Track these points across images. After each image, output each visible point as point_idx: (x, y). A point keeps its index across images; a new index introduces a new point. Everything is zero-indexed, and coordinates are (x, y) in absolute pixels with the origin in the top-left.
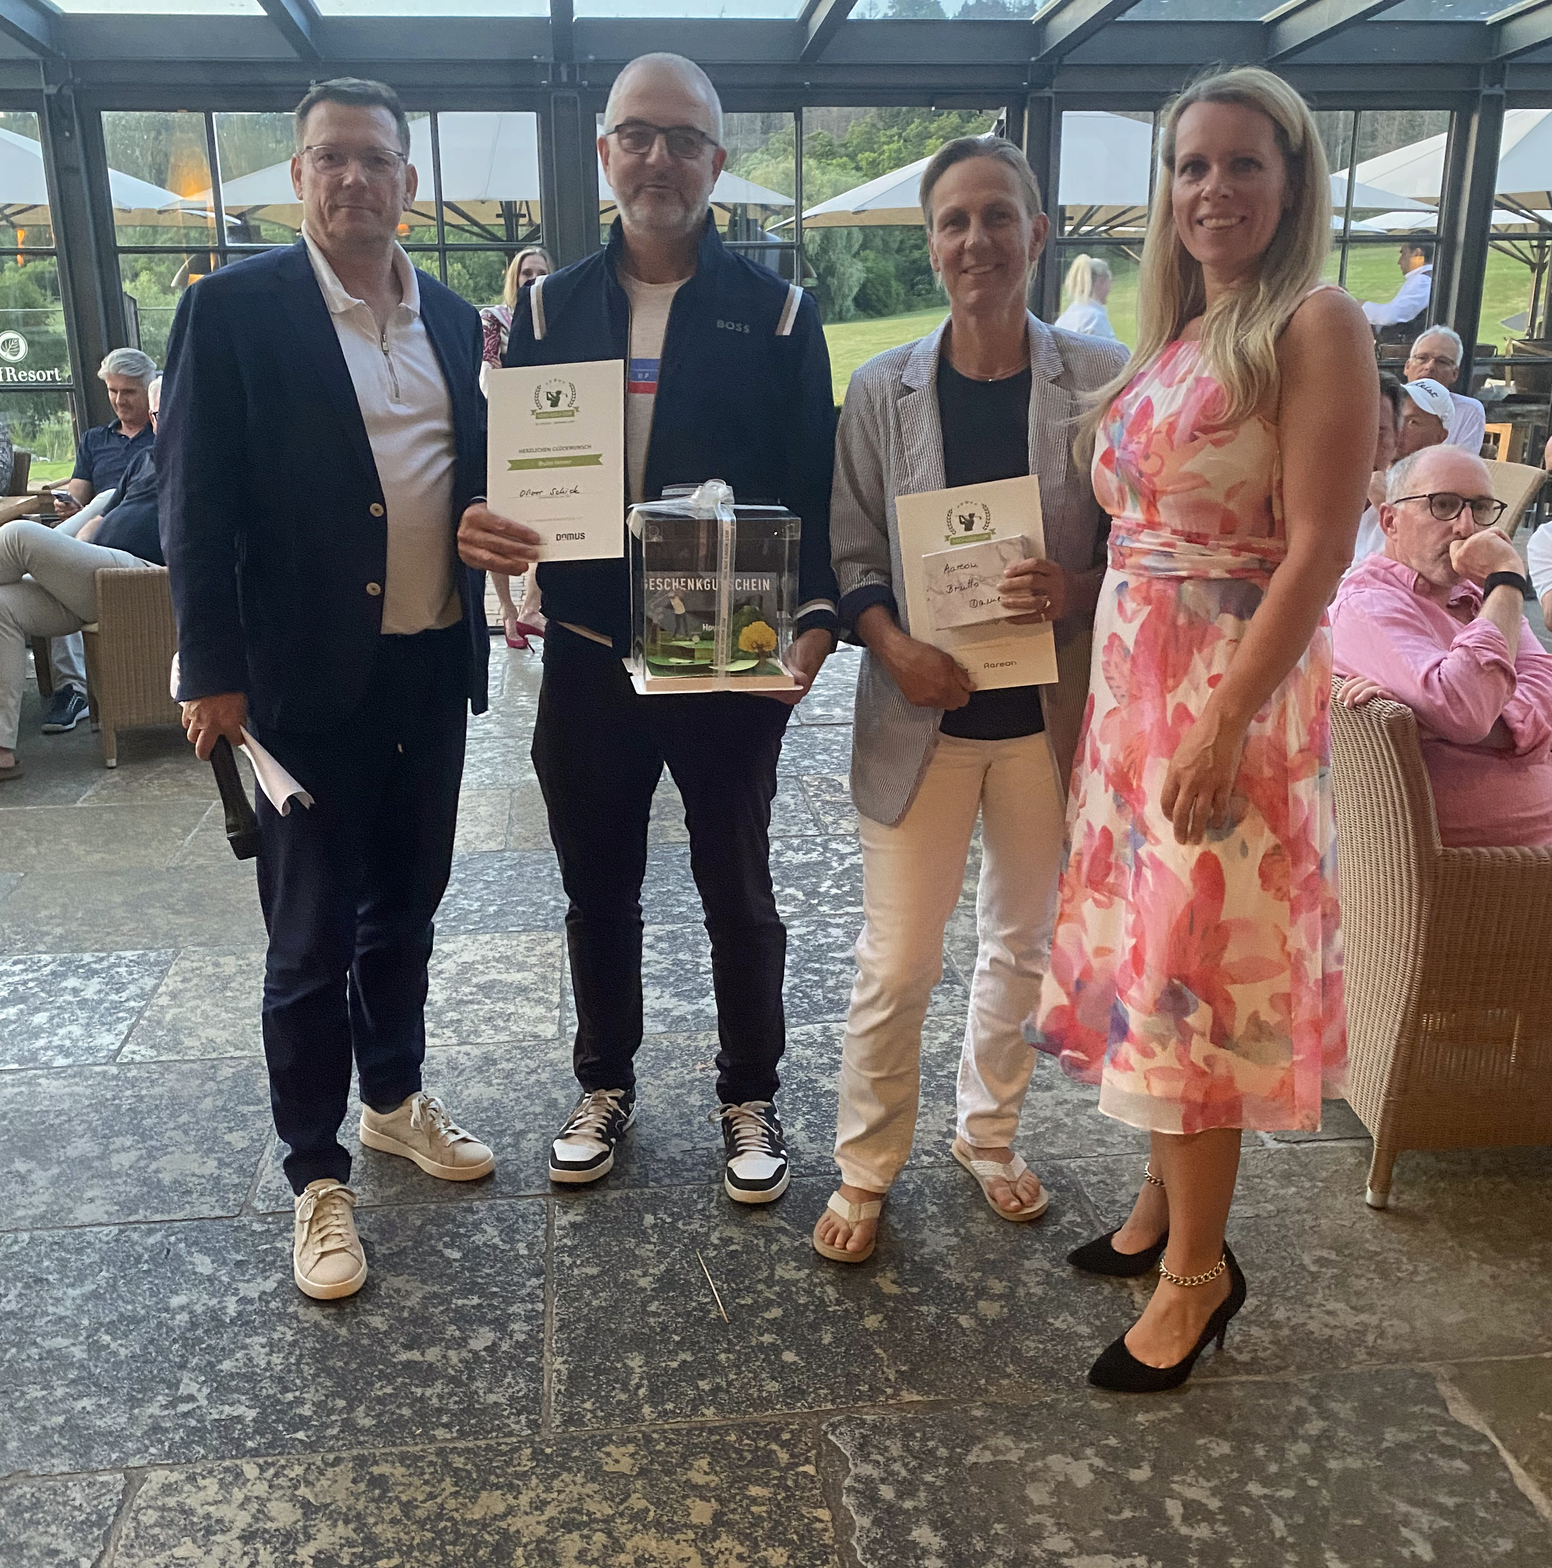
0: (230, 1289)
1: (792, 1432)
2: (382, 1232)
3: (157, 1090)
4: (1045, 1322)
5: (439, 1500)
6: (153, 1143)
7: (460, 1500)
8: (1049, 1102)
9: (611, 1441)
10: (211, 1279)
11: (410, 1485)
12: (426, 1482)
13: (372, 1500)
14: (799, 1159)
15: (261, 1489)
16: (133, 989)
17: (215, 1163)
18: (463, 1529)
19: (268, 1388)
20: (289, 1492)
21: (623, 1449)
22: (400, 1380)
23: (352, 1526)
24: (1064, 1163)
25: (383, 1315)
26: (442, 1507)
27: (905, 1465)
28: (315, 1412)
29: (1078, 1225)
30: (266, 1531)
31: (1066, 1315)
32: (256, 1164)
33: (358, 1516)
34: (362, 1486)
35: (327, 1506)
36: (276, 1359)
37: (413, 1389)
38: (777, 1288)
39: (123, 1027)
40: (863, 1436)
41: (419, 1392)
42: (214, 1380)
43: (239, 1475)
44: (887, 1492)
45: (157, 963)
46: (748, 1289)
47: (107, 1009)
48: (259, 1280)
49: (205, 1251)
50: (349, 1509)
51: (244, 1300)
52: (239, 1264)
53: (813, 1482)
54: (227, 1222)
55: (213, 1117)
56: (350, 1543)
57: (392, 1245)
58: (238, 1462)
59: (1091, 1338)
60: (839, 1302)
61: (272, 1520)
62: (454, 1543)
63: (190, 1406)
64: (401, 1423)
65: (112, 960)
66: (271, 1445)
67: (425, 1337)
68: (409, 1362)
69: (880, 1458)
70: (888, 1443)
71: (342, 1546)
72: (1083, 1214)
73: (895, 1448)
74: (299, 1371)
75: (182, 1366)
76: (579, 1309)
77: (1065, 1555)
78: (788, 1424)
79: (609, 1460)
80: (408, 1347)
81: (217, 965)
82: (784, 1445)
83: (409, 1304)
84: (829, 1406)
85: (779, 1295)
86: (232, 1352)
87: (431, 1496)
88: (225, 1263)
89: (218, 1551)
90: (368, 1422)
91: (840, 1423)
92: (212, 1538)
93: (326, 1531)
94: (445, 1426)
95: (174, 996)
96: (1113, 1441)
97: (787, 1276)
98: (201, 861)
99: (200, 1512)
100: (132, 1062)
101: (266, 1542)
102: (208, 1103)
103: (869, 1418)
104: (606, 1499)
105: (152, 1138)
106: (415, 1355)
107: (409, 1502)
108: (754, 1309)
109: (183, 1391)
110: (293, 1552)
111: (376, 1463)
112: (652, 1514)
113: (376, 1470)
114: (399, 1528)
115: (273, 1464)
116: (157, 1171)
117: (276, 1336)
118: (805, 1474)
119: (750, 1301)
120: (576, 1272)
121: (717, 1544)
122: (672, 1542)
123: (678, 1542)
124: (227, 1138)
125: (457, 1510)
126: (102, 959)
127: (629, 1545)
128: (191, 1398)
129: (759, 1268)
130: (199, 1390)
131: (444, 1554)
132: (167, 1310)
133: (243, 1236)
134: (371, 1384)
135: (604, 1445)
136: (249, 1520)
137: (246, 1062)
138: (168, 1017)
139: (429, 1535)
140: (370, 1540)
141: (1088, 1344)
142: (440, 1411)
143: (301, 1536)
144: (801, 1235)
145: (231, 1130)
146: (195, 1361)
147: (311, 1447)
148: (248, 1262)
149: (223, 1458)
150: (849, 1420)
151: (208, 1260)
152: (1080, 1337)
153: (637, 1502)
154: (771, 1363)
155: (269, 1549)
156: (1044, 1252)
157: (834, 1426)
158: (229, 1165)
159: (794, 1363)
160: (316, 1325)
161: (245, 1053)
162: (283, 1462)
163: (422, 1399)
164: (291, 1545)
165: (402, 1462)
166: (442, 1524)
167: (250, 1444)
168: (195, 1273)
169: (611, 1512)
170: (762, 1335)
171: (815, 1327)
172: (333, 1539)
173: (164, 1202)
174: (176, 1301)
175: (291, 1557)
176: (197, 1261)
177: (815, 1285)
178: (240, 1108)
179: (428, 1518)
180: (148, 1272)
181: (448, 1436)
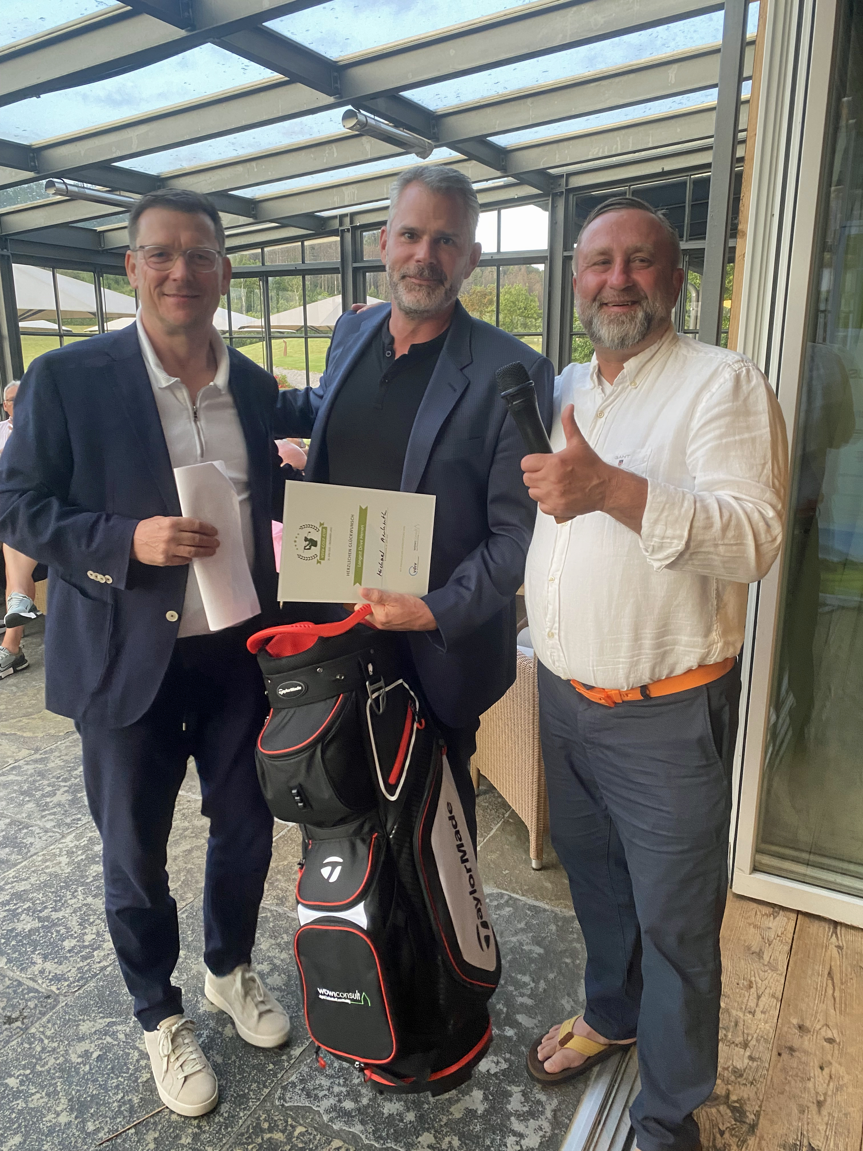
1: (265, 1120)
27: (339, 1085)
40: (303, 1090)
44: (348, 1105)
53: (310, 1134)
69: (324, 1093)
70: (317, 1082)
73: (325, 1082)
78: (258, 1119)
82: (270, 1130)
84: (267, 1091)
91: (283, 1094)
103: (293, 1078)
118: (302, 1134)
129: (128, 1054)
150: (284, 1088)
157: (282, 1098)
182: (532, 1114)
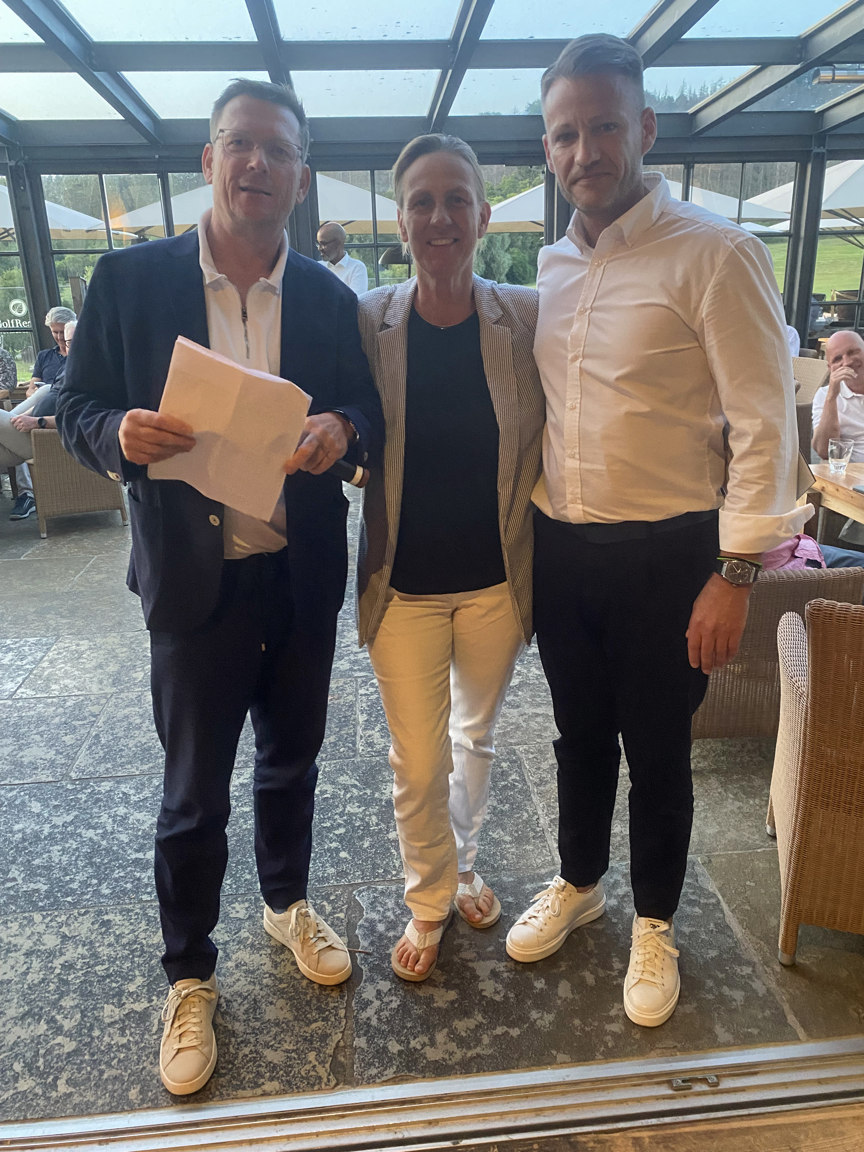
0: (47, 820)
1: (336, 895)
2: (137, 789)
3: (32, 713)
4: (487, 834)
5: (136, 933)
6: (23, 742)
7: (148, 933)
8: (516, 714)
9: (237, 901)
10: (38, 815)
11: (123, 925)
12: (131, 924)
13: (101, 933)
14: (372, 748)
15: (41, 928)
16: (30, 658)
17: (54, 752)
18: (145, 949)
19: (57, 874)
20: (56, 930)
21: (242, 906)
22: (129, 869)
23: (86, 948)
24: (517, 747)
25: (128, 834)
26: (137, 937)
27: (394, 913)
28: (80, 887)
29: (517, 781)
30: (39, 950)
31: (500, 830)
32: (76, 753)
33: (91, 942)
34: (96, 926)
35: (75, 937)
36: (65, 858)
37: (136, 873)
38: (345, 818)
39: (20, 679)
40: (375, 897)
41: (138, 875)
42: (29, 870)
43: (31, 921)
44: (381, 928)
45: (46, 644)
46: (329, 818)
47: (14, 669)
48: (65, 815)
49: (38, 800)
50: (87, 938)
51: (55, 826)
52: (55, 807)
53: (342, 922)
54: (54, 784)
55: (58, 727)
56: (83, 957)
57: (140, 796)
58: (32, 914)
59: (510, 843)
60: (377, 825)
61: (44, 945)
62: (139, 956)
63: (12, 884)
64: (125, 892)
65: (22, 643)
66: (52, 905)
67: (147, 846)
68: (136, 859)
69: (381, 909)
70: (387, 901)
71: (78, 958)
72: (521, 775)
73: (390, 903)
74: (76, 864)
75: (13, 862)
76: (235, 830)
77: (471, 961)
78: (335, 891)
79: (234, 911)
80: (137, 851)
81: (78, 645)
82: (330, 902)
83: (143, 828)
84: (360, 881)
85: (345, 821)
86: (42, 854)
87: (133, 931)
88: (48, 806)
89: (11, 962)
90: (107, 892)
91: (364, 890)
92: (9, 955)
93: (71, 951)
94: (149, 893)
95: (51, 662)
96: (510, 899)
97: (352, 811)
98: (82, 589)
99: (6, 941)
100: (21, 698)
101: (38, 956)
102: (57, 720)
103: (380, 888)
104: (227, 932)
105: (23, 739)
106: (140, 855)
107: (120, 935)
108: (329, 829)
109: (10, 875)
110: (51, 962)
111: (107, 913)
112: (250, 940)
113: (106, 918)
114: (111, 949)
115: (51, 915)
116: (22, 757)
117: (67, 845)
118: (338, 918)
119: (328, 824)
120: (238, 810)
121: (282, 956)
122: (258, 955)
123: (261, 955)
124: (63, 739)
125: (145, 939)
126: (16, 642)
127: (234, 957)
128: (14, 879)
129: (337, 806)
130: (19, 875)
131: (133, 962)
132: (11, 832)
133: (61, 791)
134: (114, 871)
135: (233, 903)
136: (31, 945)
137: (82, 698)
138: (46, 673)
139: (127, 952)
140: (95, 955)
141: (508, 846)
142: (147, 885)
143: (58, 954)
144: (364, 789)
145: (66, 734)
146: (21, 859)
147: (74, 905)
148: (61, 806)
149: (25, 912)
150: (369, 888)
151: (39, 804)
152: (505, 842)
153: (244, 934)
154: (333, 858)
155: (39, 960)
156: (495, 796)
157: (360, 892)
158: (61, 753)
159: (345, 858)
160: (91, 839)
161: (83, 692)
162: (56, 913)
163: (139, 879)
164: (51, 958)
165: (120, 913)
166: (135, 947)
167: (40, 904)
168: (30, 812)
169: (228, 939)
170: (331, 843)
171: (361, 838)
172: (74, 955)
173: (22, 773)
174: (16, 827)
175: (50, 965)
176: (33, 805)
177: (367, 816)
178: (73, 723)
179: (128, 943)
180: (5, 812)
181: (149, 899)
182: (462, 1042)
